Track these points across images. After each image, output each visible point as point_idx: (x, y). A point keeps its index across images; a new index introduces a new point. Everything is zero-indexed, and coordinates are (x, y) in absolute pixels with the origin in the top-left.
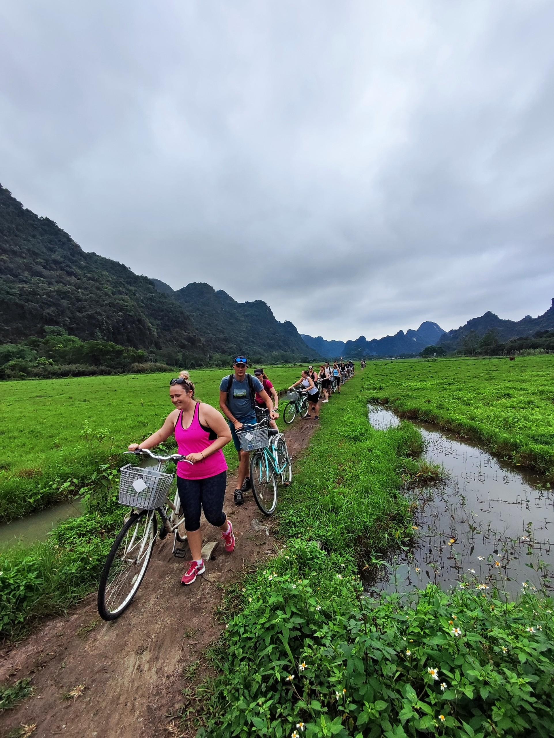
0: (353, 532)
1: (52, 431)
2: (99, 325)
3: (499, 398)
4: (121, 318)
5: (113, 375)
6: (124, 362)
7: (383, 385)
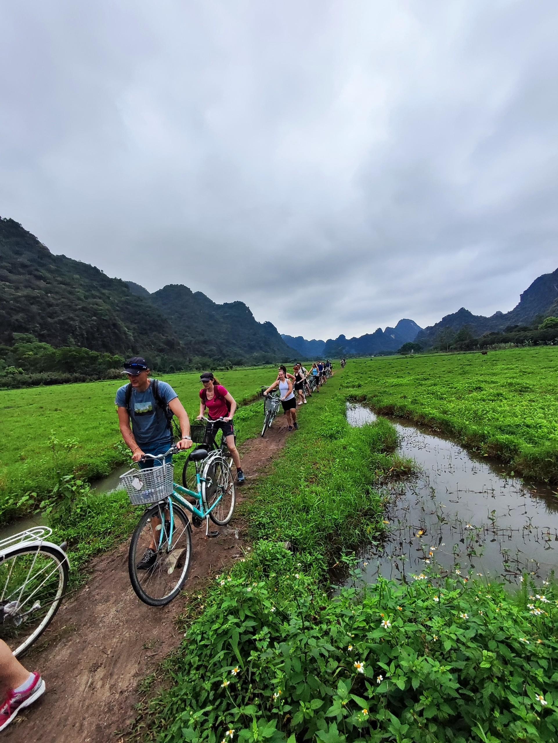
0: (324, 530)
1: (18, 444)
2: (72, 331)
3: (471, 392)
4: (95, 323)
5: (88, 382)
6: (99, 368)
7: (362, 383)
